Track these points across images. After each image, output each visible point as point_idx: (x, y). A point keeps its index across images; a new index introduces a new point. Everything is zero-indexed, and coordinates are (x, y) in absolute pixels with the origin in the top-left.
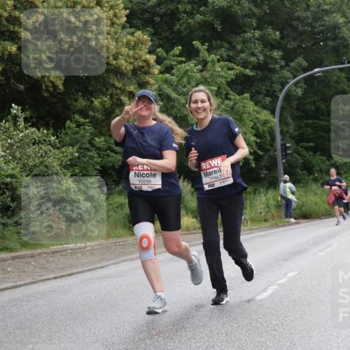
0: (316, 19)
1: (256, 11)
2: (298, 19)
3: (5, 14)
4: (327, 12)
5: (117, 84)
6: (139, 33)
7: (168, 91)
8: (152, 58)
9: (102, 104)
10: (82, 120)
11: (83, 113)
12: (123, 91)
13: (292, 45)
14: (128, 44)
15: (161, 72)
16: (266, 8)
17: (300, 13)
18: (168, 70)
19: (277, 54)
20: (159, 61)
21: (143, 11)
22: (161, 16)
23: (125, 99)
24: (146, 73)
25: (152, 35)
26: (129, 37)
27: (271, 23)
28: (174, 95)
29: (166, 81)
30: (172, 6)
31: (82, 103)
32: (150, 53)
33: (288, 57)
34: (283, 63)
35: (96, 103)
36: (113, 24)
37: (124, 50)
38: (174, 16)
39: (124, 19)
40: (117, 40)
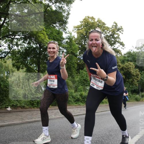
5: (134, 77)
7: (142, 78)
8: (139, 73)
9: (131, 80)
10: (127, 83)
11: (128, 82)
12: (134, 78)
14: (135, 71)
15: (141, 75)
18: (142, 75)
20: (140, 74)
23: (135, 80)
24: (138, 75)
25: (139, 69)
28: (143, 79)
29: (141, 77)
31: (128, 80)
32: (139, 72)
35: (130, 80)
36: (132, 68)
37: (134, 72)
39: (134, 67)
40: (133, 70)
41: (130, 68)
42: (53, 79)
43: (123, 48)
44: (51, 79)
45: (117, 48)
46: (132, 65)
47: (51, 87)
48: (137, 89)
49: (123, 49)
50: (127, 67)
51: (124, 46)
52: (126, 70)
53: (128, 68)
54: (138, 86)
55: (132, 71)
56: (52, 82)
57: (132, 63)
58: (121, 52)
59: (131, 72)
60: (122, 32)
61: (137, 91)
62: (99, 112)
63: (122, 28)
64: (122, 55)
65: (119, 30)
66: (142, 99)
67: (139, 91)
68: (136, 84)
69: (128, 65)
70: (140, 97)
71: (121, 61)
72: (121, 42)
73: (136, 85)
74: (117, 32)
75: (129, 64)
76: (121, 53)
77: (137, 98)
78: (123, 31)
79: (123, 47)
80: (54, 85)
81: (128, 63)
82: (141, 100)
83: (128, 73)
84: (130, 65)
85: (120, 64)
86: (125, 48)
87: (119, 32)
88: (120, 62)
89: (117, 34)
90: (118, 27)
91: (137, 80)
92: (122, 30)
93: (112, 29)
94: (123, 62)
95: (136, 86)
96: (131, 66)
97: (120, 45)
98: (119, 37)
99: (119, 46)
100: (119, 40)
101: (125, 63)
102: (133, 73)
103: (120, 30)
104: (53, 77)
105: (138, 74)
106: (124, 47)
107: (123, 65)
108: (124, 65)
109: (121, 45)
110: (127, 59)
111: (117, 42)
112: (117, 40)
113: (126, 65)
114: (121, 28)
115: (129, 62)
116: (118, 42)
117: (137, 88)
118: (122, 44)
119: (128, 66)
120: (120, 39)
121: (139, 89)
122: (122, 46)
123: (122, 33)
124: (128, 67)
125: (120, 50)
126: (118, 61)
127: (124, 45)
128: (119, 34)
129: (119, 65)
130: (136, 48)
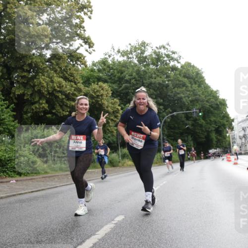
0: (175, 96)
1: (155, 93)
2: (169, 96)
3: (71, 92)
4: (178, 94)
5: (108, 117)
6: (115, 99)
8: (119, 108)
12: (110, 119)
13: (166, 104)
14: (112, 103)
16: (158, 92)
17: (169, 93)
19: (161, 107)
20: (122, 109)
21: (117, 92)
22: (123, 94)
23: (110, 121)
24: (118, 113)
25: (119, 100)
26: (112, 101)
27: (160, 97)
30: (127, 91)
32: (119, 106)
33: (165, 108)
34: (163, 110)
36: (107, 96)
37: (110, 105)
38: (127, 94)
39: (111, 95)
40: (108, 101)
41: (102, 95)
42: (80, 140)
43: (88, 50)
44: (77, 140)
45: (77, 50)
46: (107, 91)
47: (77, 149)
48: (114, 142)
49: (90, 53)
50: (95, 93)
51: (92, 47)
52: (94, 101)
53: (98, 96)
54: (117, 135)
55: (106, 103)
56: (79, 144)
57: (105, 86)
58: (85, 59)
59: (103, 104)
60: (89, 13)
61: (113, 145)
62: (26, 193)
63: (91, 4)
64: (86, 66)
65: (82, 8)
66: (123, 162)
67: (118, 145)
68: (113, 130)
69: (98, 89)
70: (119, 157)
71: (82, 79)
72: (87, 36)
73: (112, 132)
74: (77, 12)
75: (100, 87)
76: (85, 62)
77: (113, 160)
78: (91, 12)
79: (89, 48)
80: (81, 148)
81: (97, 84)
82: (120, 164)
83: (97, 106)
84: (102, 89)
85: (81, 86)
86: (94, 51)
87: (82, 13)
88: (81, 82)
89: (78, 17)
90: (80, 2)
91: (115, 121)
92: (90, 9)
93: (69, 3)
94: (87, 81)
95: (113, 136)
96: (105, 93)
97: (83, 44)
98: (83, 25)
99: (81, 45)
100: (82, 32)
101: (93, 84)
102: (107, 107)
103: (85, 10)
104: (81, 137)
105: (117, 109)
106: (91, 49)
107: (87, 88)
108: (89, 89)
109: (86, 43)
110: (96, 75)
111: (78, 35)
112: (78, 32)
113: (95, 89)
114: (87, 4)
115: (100, 83)
116: (80, 36)
117: (115, 140)
118: (87, 41)
119: (97, 91)
120: (85, 31)
121: (117, 141)
122: (87, 46)
123: (90, 18)
124: (98, 94)
125: (82, 55)
126: (77, 79)
127: (93, 44)
128: (83, 19)
129: (79, 88)
130: (119, 51)
